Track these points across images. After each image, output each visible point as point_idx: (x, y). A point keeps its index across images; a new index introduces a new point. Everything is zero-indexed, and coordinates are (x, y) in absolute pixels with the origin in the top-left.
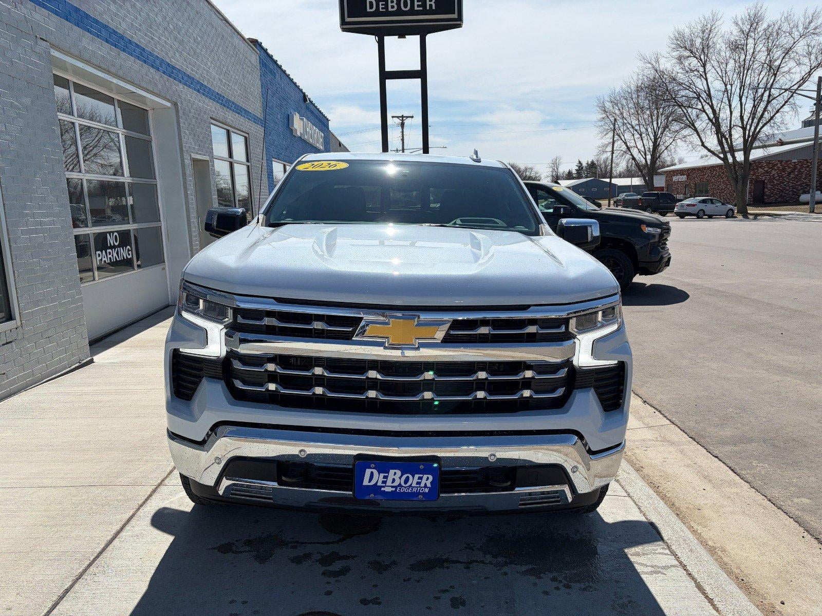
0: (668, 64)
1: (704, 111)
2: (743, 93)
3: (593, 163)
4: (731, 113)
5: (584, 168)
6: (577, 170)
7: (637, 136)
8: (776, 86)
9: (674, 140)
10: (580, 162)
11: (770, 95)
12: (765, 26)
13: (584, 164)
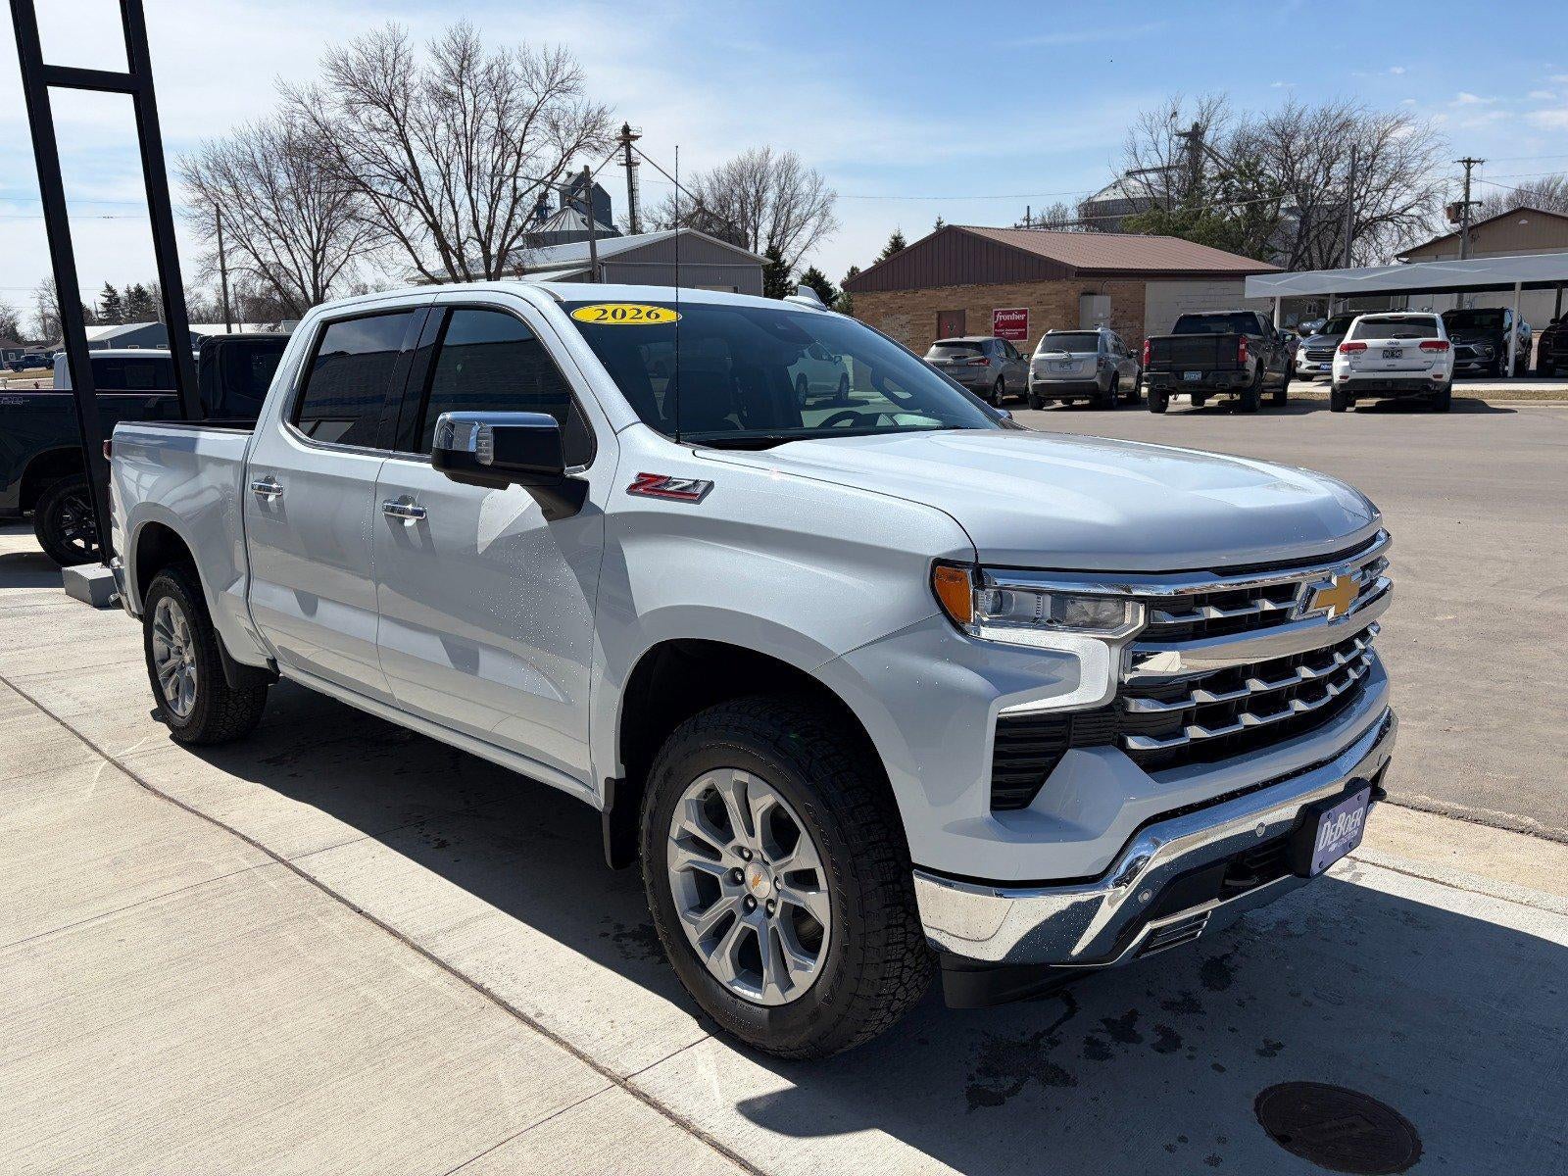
0: (333, 113)
1: (417, 207)
2: (471, 181)
3: (139, 290)
4: (456, 214)
5: (122, 302)
6: (105, 305)
7: (277, 242)
8: (522, 172)
9: (348, 255)
10: (109, 288)
11: (515, 189)
12: (482, 67)
13: (121, 293)
